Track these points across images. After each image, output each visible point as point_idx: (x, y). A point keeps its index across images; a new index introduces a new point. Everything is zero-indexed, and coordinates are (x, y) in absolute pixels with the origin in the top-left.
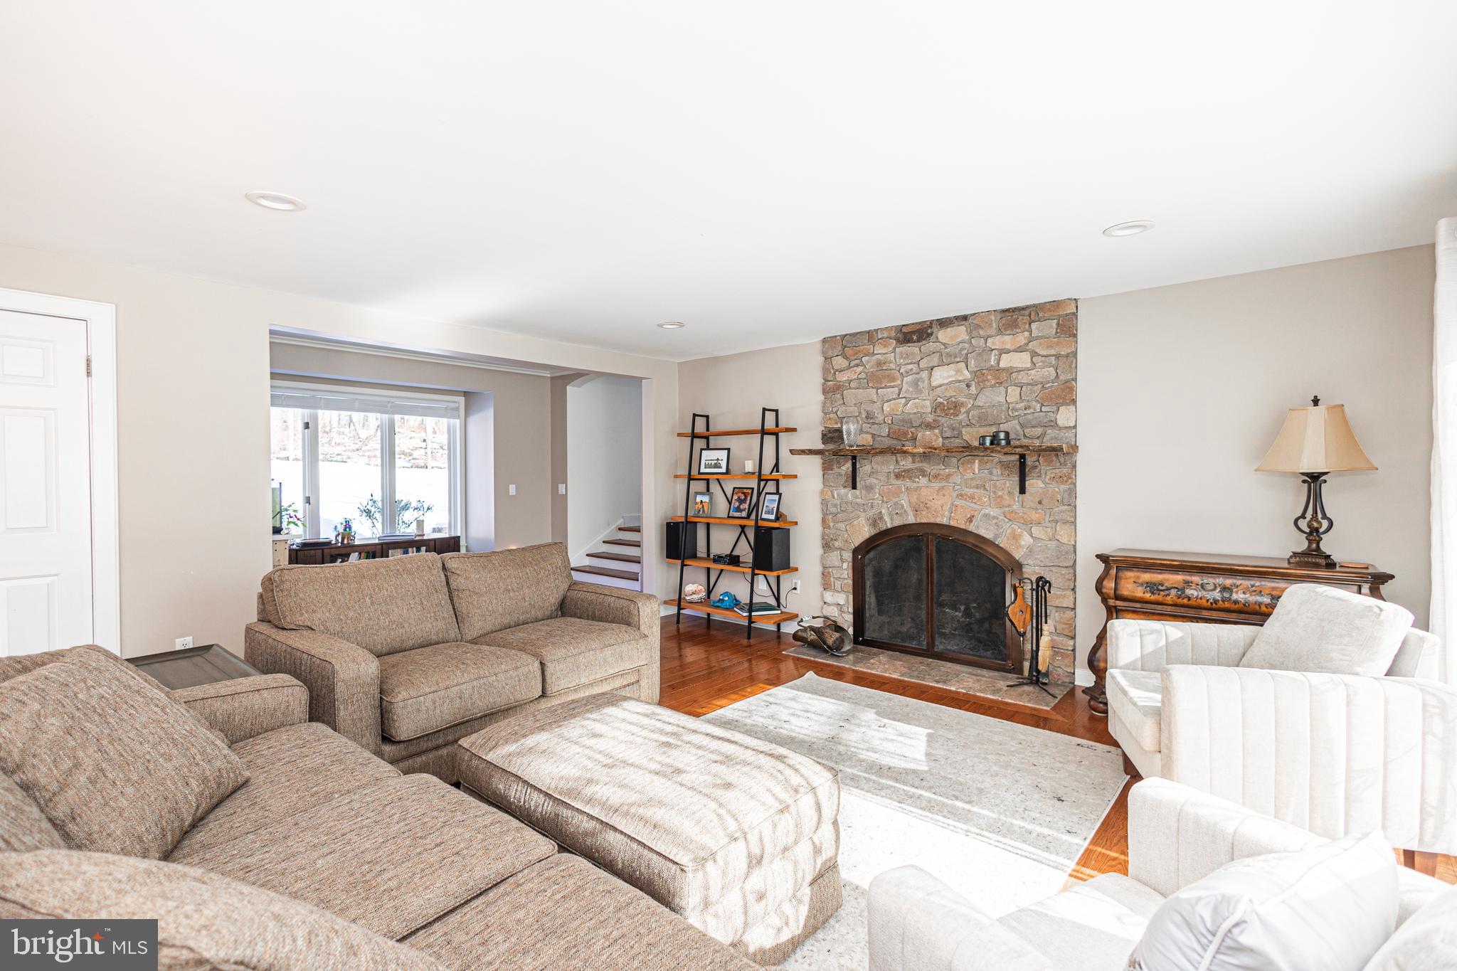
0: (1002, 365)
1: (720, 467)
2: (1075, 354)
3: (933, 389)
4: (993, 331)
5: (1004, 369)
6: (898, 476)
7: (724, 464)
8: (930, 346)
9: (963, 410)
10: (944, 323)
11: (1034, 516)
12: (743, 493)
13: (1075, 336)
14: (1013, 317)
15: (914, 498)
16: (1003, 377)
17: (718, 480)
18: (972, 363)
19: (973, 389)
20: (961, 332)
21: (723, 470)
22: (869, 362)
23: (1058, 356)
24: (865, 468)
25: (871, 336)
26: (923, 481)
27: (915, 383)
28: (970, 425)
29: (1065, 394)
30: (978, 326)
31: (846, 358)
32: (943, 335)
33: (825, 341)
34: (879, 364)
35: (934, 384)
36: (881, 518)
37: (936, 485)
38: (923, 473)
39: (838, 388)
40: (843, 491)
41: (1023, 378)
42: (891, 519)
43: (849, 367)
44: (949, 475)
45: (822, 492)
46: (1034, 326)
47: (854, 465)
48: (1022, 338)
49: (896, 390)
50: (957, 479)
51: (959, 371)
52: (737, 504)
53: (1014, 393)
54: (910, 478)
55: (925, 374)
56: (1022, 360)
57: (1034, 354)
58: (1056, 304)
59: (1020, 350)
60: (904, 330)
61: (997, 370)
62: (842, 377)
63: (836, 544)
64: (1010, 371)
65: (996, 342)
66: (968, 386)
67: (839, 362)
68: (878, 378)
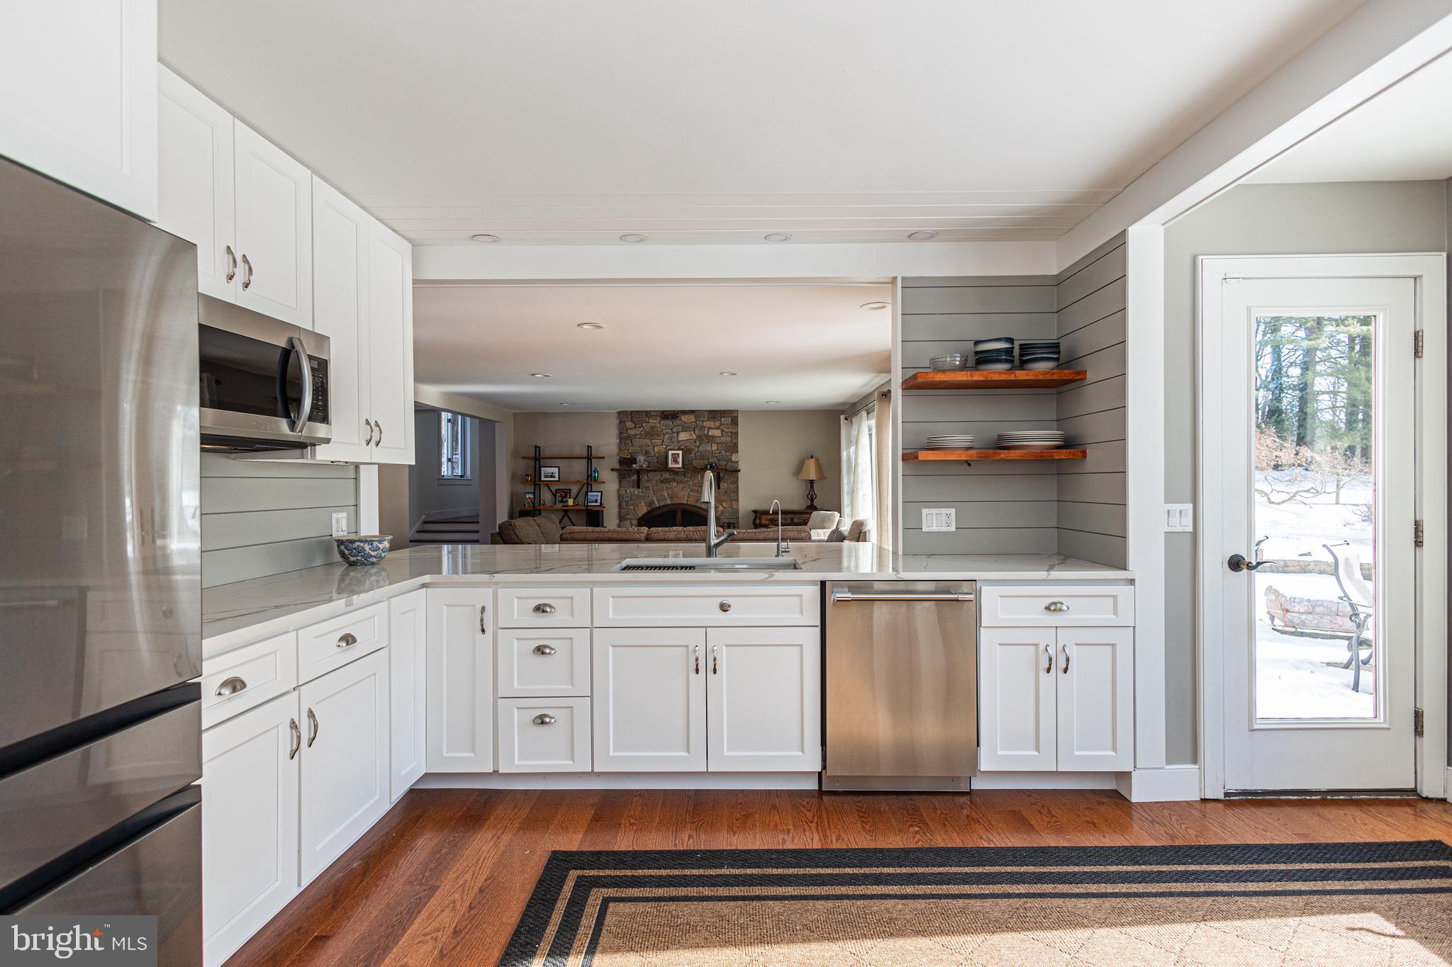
0: (710, 434)
1: (554, 477)
2: (737, 433)
3: (679, 442)
4: (706, 419)
5: (711, 436)
6: (662, 482)
7: (557, 475)
8: (678, 422)
9: (693, 452)
10: (684, 412)
11: (723, 498)
12: (564, 492)
13: (737, 425)
14: (715, 414)
15: (670, 493)
16: (711, 439)
17: (547, 485)
18: (697, 432)
19: (697, 444)
20: (692, 418)
21: (557, 479)
22: (647, 427)
23: (732, 433)
24: (644, 478)
25: (648, 414)
26: (675, 484)
27: (671, 439)
28: (696, 459)
29: (734, 448)
30: (699, 416)
31: (633, 422)
32: (683, 418)
33: (620, 413)
34: (652, 428)
35: (680, 440)
36: (654, 502)
37: (681, 486)
38: (675, 481)
39: (630, 438)
40: (632, 490)
41: (718, 440)
42: (659, 503)
43: (635, 427)
44: (687, 481)
45: (619, 491)
46: (722, 419)
47: (638, 477)
48: (718, 424)
49: (661, 441)
50: (691, 483)
51: (691, 435)
52: (560, 499)
53: (715, 447)
54: (668, 483)
55: (675, 435)
56: (717, 433)
57: (722, 431)
58: (731, 411)
59: (717, 428)
60: (665, 413)
61: (707, 436)
62: (632, 432)
63: (628, 517)
64: (713, 437)
65: (707, 424)
66: (695, 442)
67: (629, 424)
68: (651, 434)
